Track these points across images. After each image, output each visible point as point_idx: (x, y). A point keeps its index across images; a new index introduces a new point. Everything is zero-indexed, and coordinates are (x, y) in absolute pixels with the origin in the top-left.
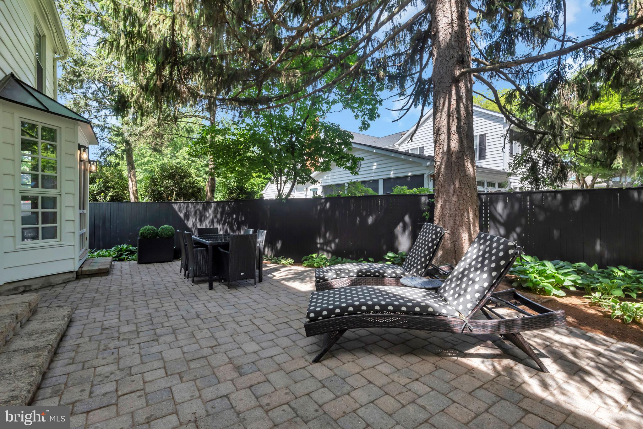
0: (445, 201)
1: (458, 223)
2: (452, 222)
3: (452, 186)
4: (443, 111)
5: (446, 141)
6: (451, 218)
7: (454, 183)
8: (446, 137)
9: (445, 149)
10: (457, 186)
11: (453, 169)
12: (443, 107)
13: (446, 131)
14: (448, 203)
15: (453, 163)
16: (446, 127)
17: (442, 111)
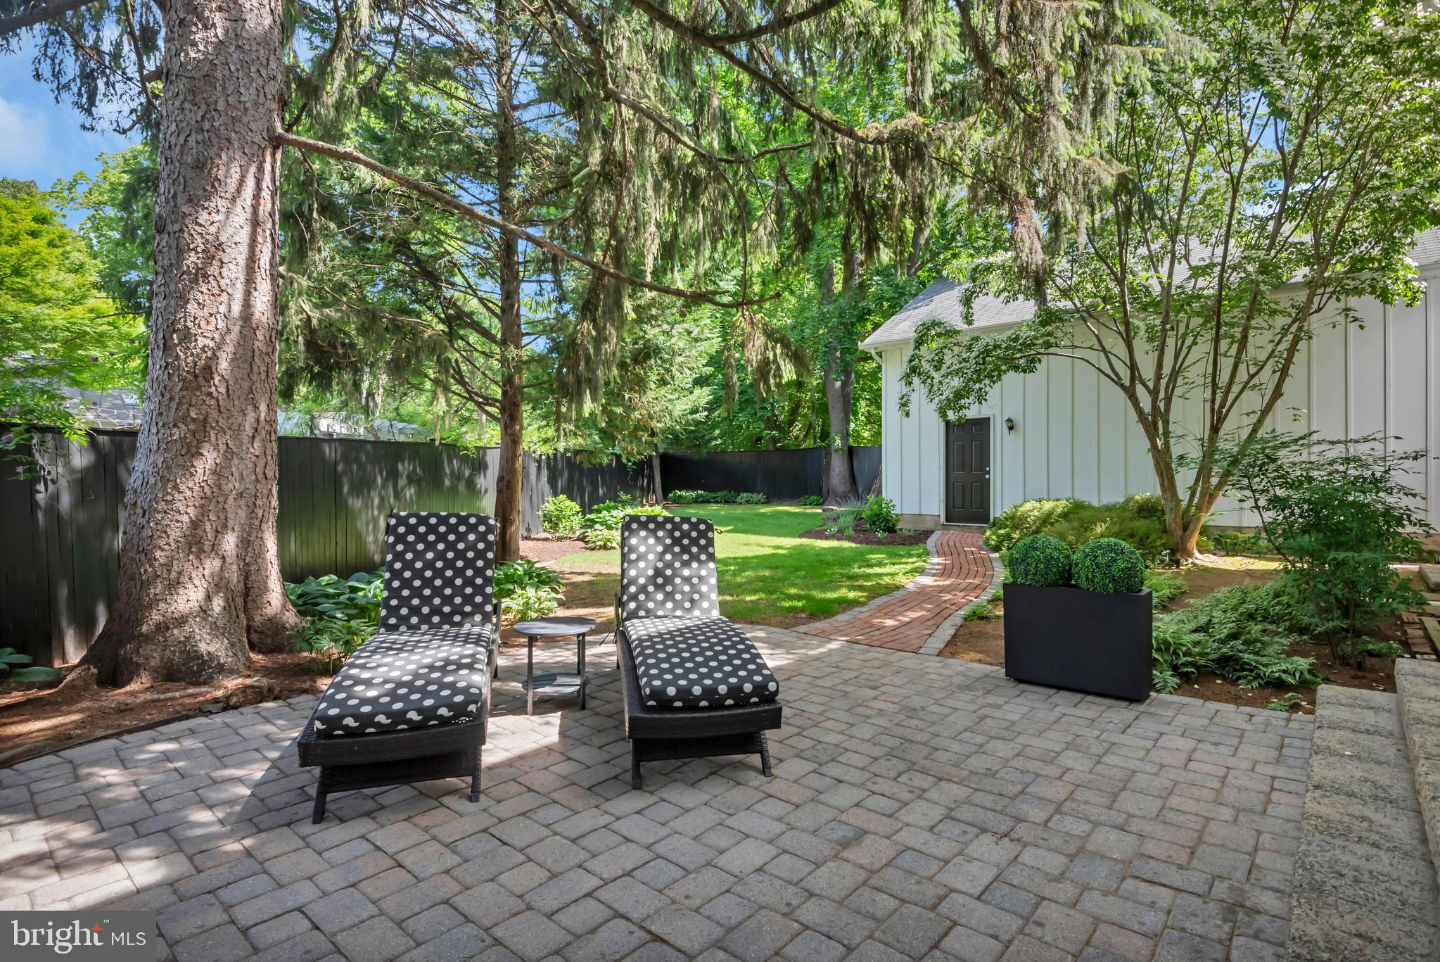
0: (229, 453)
1: (260, 513)
2: (242, 514)
3: (251, 416)
4: (239, 203)
5: (240, 287)
6: (242, 502)
7: (256, 408)
8: (242, 278)
9: (237, 308)
10: (263, 415)
11: (255, 369)
12: (239, 191)
13: (242, 259)
14: (236, 461)
15: (257, 353)
16: (244, 249)
17: (234, 199)
